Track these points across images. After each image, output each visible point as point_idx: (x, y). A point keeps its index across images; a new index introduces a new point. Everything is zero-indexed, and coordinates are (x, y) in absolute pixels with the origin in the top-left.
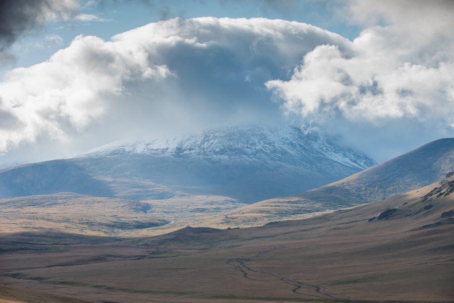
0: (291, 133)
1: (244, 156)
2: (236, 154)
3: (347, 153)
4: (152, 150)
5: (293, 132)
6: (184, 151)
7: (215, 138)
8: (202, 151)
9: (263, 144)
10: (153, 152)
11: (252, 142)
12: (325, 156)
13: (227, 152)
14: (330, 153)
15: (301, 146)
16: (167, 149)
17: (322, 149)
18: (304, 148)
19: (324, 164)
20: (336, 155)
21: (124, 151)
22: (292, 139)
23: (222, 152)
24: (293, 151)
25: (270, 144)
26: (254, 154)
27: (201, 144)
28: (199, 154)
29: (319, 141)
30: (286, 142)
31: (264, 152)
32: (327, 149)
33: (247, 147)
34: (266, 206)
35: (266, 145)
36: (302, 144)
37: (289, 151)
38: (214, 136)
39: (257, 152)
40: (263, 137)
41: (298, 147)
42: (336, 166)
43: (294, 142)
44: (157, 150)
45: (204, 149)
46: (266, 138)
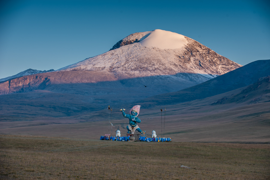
0: (175, 59)
1: (148, 71)
2: (144, 70)
3: (207, 70)
4: (96, 68)
5: (176, 58)
6: (114, 68)
7: (132, 61)
8: (124, 69)
9: (159, 65)
10: (96, 69)
11: (153, 63)
12: (194, 71)
13: (138, 69)
14: (197, 70)
15: (180, 65)
16: (105, 68)
17: (192, 68)
18: (182, 67)
19: (193, 76)
20: (200, 71)
21: (80, 69)
22: (175, 62)
23: (136, 69)
24: (176, 68)
25: (163, 65)
26: (154, 70)
27: (124, 65)
28: (123, 70)
29: (191, 63)
30: (172, 64)
31: (159, 69)
32: (195, 68)
33: (150, 67)
34: (157, 98)
35: (161, 65)
36: (181, 65)
37: (173, 68)
38: (131, 60)
39: (155, 69)
40: (159, 61)
41: (179, 66)
42: (200, 77)
43: (176, 64)
44: (99, 68)
45: (126, 67)
46: (160, 61)
